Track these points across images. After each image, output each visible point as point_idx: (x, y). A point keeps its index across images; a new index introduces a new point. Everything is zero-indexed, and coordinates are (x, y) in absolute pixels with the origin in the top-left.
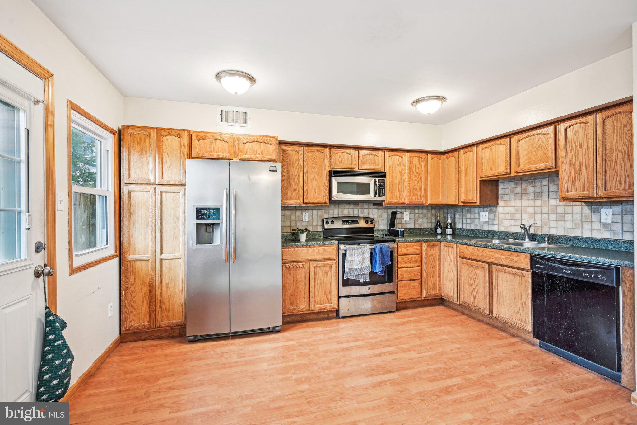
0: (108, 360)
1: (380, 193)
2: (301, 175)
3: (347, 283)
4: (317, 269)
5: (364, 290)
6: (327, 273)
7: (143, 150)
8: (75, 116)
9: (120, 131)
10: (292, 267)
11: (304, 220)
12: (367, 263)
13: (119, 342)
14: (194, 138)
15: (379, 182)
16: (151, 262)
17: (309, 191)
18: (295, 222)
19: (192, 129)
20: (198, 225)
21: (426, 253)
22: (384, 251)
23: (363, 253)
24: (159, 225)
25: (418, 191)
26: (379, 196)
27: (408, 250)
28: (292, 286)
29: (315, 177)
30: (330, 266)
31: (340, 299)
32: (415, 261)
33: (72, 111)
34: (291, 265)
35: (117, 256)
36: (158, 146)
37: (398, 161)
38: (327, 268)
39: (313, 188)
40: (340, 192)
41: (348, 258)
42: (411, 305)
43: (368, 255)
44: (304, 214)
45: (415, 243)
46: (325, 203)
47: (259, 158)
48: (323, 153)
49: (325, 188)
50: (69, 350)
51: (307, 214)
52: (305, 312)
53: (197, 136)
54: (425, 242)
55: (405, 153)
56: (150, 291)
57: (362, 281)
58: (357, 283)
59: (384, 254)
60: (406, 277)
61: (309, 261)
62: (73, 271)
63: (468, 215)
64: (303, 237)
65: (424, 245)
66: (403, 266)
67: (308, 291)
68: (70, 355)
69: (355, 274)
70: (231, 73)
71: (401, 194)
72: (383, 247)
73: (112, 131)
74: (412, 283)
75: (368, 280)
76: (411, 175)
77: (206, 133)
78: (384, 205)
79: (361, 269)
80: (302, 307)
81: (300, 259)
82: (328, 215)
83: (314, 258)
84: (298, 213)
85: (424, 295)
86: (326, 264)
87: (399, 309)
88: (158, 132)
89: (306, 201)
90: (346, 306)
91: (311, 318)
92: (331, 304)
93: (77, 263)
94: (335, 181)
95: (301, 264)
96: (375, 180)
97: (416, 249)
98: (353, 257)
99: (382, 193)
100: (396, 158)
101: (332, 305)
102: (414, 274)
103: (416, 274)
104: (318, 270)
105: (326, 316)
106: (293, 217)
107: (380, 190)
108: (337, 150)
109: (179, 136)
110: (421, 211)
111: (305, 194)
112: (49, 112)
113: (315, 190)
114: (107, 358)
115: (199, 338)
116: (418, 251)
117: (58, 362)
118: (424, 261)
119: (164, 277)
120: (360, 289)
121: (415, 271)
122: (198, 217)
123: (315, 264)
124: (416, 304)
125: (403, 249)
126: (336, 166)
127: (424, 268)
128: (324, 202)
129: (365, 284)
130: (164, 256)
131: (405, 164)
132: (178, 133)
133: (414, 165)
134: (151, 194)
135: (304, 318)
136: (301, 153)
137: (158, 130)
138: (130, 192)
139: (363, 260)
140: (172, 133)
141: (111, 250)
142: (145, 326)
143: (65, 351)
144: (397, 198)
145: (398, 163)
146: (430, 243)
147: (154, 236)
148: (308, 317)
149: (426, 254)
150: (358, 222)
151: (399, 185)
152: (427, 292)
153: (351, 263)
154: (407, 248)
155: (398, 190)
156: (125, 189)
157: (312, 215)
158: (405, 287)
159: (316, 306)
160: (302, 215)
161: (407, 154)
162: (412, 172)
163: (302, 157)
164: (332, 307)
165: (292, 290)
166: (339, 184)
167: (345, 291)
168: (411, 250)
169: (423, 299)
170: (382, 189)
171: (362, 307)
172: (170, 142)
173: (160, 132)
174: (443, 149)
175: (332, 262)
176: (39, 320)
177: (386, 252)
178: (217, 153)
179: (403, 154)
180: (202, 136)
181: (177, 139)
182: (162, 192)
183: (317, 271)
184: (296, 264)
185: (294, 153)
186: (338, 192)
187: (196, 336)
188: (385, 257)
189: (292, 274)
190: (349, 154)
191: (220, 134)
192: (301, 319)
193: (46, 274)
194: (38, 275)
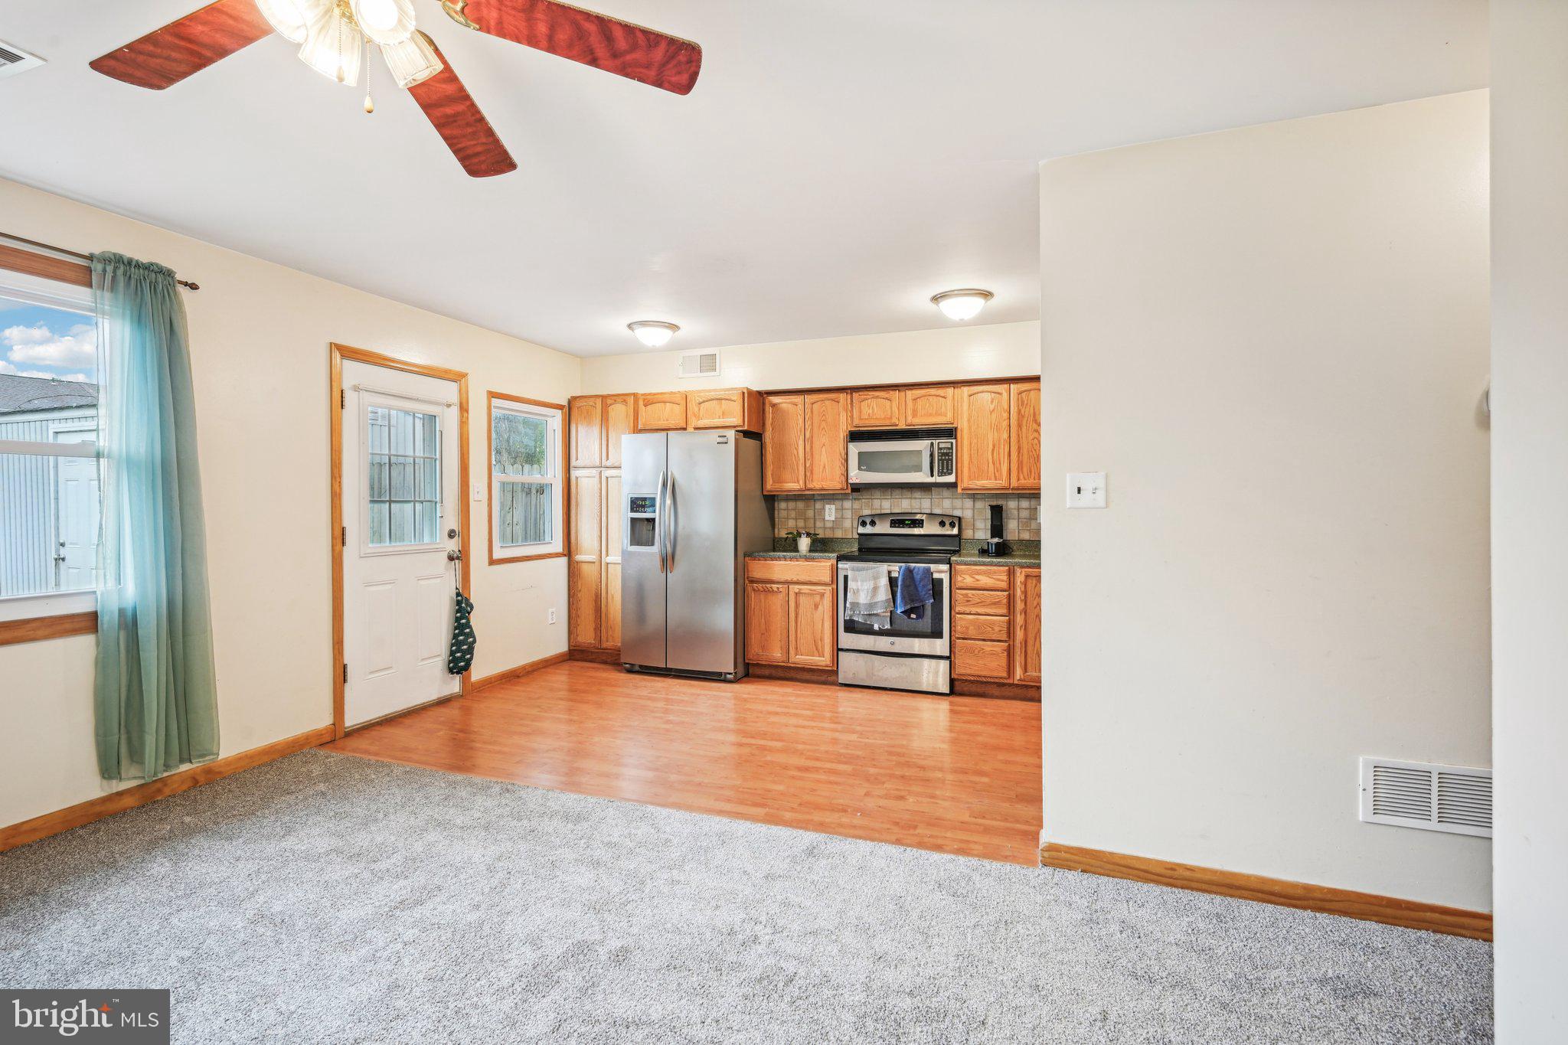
1: (943, 469)
2: (801, 442)
3: (851, 627)
4: (801, 597)
5: (883, 643)
6: (816, 607)
7: (590, 423)
8: (495, 402)
9: (568, 403)
10: (762, 590)
11: (827, 518)
12: (884, 594)
13: (567, 656)
14: (641, 403)
15: (939, 449)
16: (597, 564)
17: (816, 469)
18: (812, 521)
19: (641, 391)
20: (633, 520)
21: (1023, 589)
22: (917, 577)
23: (876, 578)
24: (604, 519)
26: (941, 473)
27: (978, 580)
28: (763, 620)
29: (824, 445)
30: (822, 595)
31: (840, 652)
32: (995, 604)
33: (493, 399)
34: (760, 586)
35: (565, 555)
36: (605, 419)
37: (992, 402)
38: (817, 598)
39: (822, 464)
40: (864, 470)
41: (850, 584)
42: (996, 691)
43: (884, 581)
44: (827, 507)
45: (995, 568)
46: (842, 489)
47: (719, 425)
48: (838, 402)
49: (839, 463)
50: (472, 630)
51: (831, 507)
52: (783, 664)
53: (644, 400)
54: (1022, 567)
55: (1006, 386)
56: (596, 601)
57: (876, 627)
58: (868, 631)
59: (917, 583)
60: (972, 632)
61: (788, 583)
62: (492, 562)
64: (804, 543)
65: (1018, 574)
66: (967, 610)
67: (785, 631)
68: (472, 634)
69: (862, 613)
71: (999, 470)
72: (916, 570)
73: (560, 407)
74: (988, 646)
75: (887, 626)
76: (1024, 429)
77: (655, 394)
78: (961, 490)
79: (871, 605)
80: (777, 655)
81: (775, 577)
82: (872, 509)
83: (795, 579)
84: (818, 505)
85: (1019, 673)
86: (814, 590)
87: (953, 692)
88: (604, 400)
89: (809, 486)
90: (851, 667)
91: (798, 677)
92: (822, 659)
93: (498, 554)
94: (855, 448)
95: (775, 586)
96: (932, 444)
97: (999, 580)
98: (859, 583)
99: (948, 469)
100: (987, 397)
101: (824, 660)
102: (993, 630)
103: (997, 629)
104: (802, 599)
105: (823, 678)
106: (810, 513)
107: (945, 461)
108: (863, 395)
109: (625, 402)
111: (808, 474)
112: (464, 409)
113: (825, 467)
115: (637, 668)
116: (1004, 585)
117: (461, 638)
118: (1019, 606)
119: (609, 585)
120: (875, 641)
121: (993, 623)
122: (632, 510)
123: (795, 588)
124: (1007, 691)
125: (967, 577)
126: (861, 423)
127: (1020, 619)
128: (839, 486)
129: (882, 633)
130: (609, 559)
131: (1006, 407)
132: (622, 398)
133: (1032, 409)
134: (597, 480)
135: (788, 675)
136: (801, 406)
137: (604, 397)
138: (577, 478)
139: (875, 589)
140: (618, 400)
141: (557, 546)
142: (591, 644)
143: (468, 630)
144: (987, 478)
145: (992, 407)
146: (1034, 570)
147: (599, 533)
148: (792, 674)
149: (1025, 593)
150: (922, 524)
151: (993, 450)
152: (1025, 670)
153: (856, 592)
154: (977, 577)
155: (991, 461)
156: (574, 473)
157: (842, 509)
158: (971, 651)
159: (797, 657)
160: (824, 509)
161: (1012, 386)
162: (1024, 423)
163: (801, 412)
164: (824, 663)
165: (763, 626)
166: (860, 454)
167: (847, 640)
168: (985, 581)
169: (1016, 682)
170: (949, 460)
171: (880, 674)
172: (618, 411)
173: (606, 401)
175: (824, 588)
176: (452, 598)
177: (921, 580)
178: (667, 420)
179: (1004, 387)
180: (650, 400)
181: (624, 407)
182: (607, 478)
183: (801, 601)
184: (768, 586)
185: (790, 406)
186: (859, 469)
187: (632, 665)
188: (920, 589)
189: (763, 601)
190: (887, 399)
191: (672, 393)
192: (782, 675)
193: (460, 558)
194: (451, 558)
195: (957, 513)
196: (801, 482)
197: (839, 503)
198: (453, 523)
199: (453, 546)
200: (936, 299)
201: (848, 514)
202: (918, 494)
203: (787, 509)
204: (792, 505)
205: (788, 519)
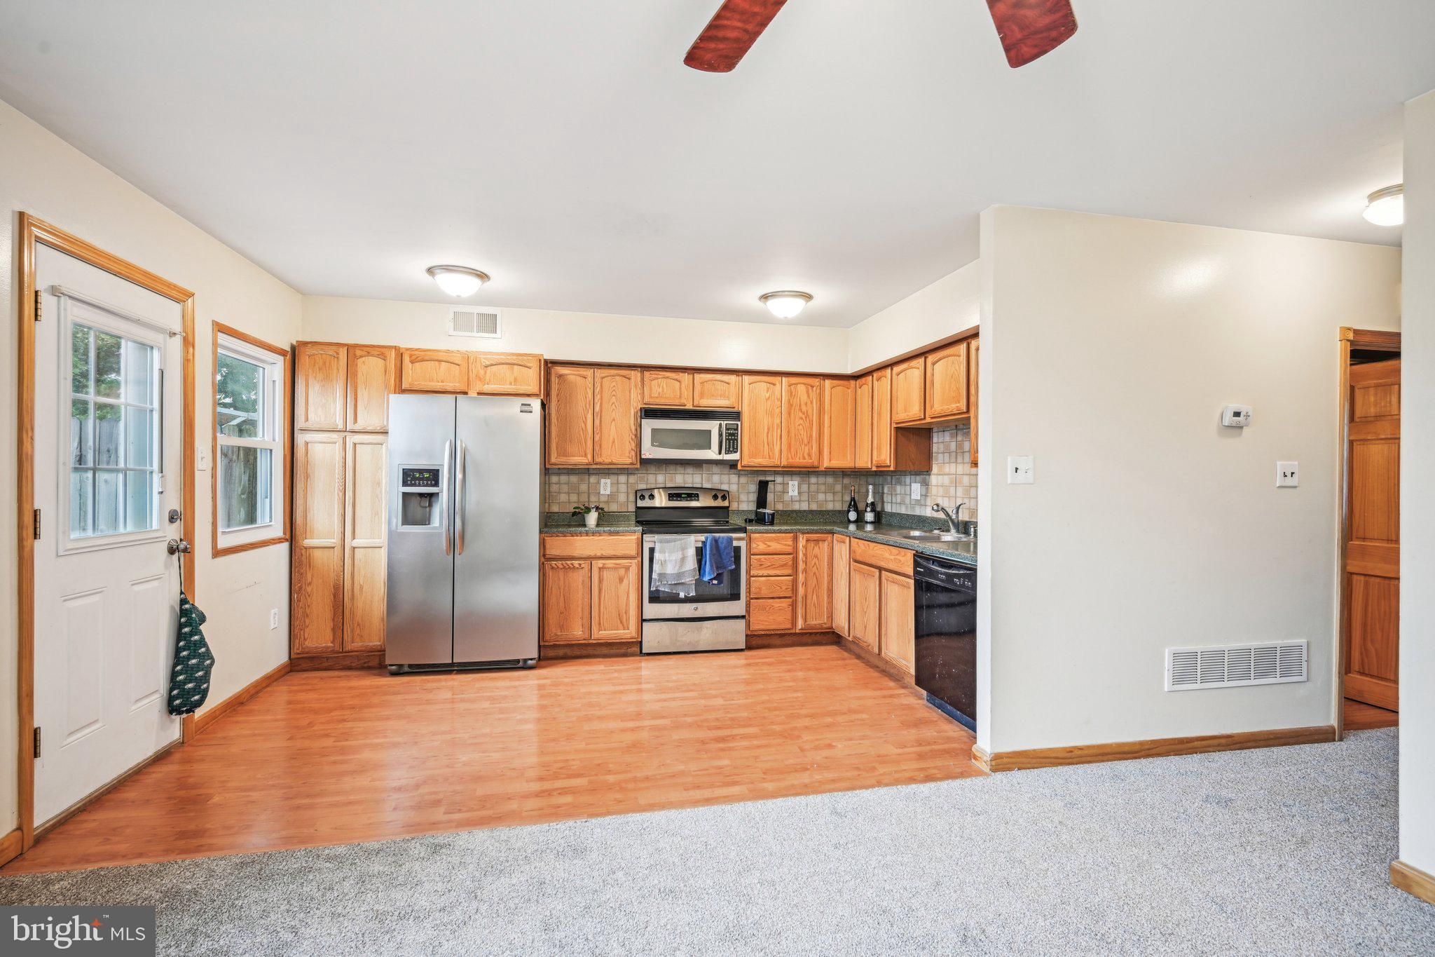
0: (268, 689)
1: (729, 448)
2: (590, 416)
3: (655, 598)
4: (605, 572)
5: (687, 610)
6: (621, 580)
7: (327, 379)
8: (223, 339)
9: (293, 348)
10: (562, 567)
11: (602, 492)
12: (691, 564)
13: (288, 669)
14: (406, 359)
15: (727, 429)
16: (338, 550)
17: (604, 443)
18: (586, 495)
19: (403, 344)
20: (405, 494)
21: (804, 552)
22: (722, 546)
23: (683, 549)
24: (349, 494)
25: (805, 445)
26: (728, 452)
27: (769, 546)
28: (562, 599)
29: (614, 420)
30: (627, 569)
31: (644, 624)
32: (782, 566)
33: (219, 334)
34: (559, 563)
35: (287, 540)
36: (351, 374)
37: (768, 391)
38: (622, 572)
39: (611, 438)
40: (657, 446)
41: (657, 555)
42: (777, 641)
43: (691, 552)
44: (603, 481)
45: (783, 535)
46: (632, 464)
47: (511, 391)
48: (629, 379)
49: (632, 439)
50: (208, 649)
51: (608, 481)
52: (584, 642)
53: (411, 356)
54: (803, 533)
55: (779, 378)
56: (335, 596)
57: (682, 595)
58: (674, 599)
59: (722, 552)
60: (764, 592)
61: (590, 559)
62: (217, 553)
63: (899, 488)
64: (592, 518)
65: (801, 539)
66: (761, 573)
67: (587, 608)
68: (208, 655)
69: (670, 583)
70: (448, 268)
71: (772, 450)
72: (720, 540)
73: (282, 352)
74: (777, 604)
75: (693, 594)
76: (792, 416)
77: (425, 351)
78: (739, 467)
79: (680, 575)
80: (577, 632)
81: (576, 553)
82: (647, 484)
83: (599, 554)
84: (593, 479)
85: (800, 624)
86: (620, 564)
87: (749, 647)
88: (350, 350)
89: (598, 460)
90: (654, 636)
91: (596, 653)
92: (628, 631)
93: (223, 543)
94: (649, 425)
95: (576, 563)
96: (720, 425)
97: (785, 545)
98: (667, 554)
99: (733, 448)
100: (764, 386)
101: (630, 633)
102: (781, 588)
103: (784, 588)
104: (606, 574)
105: (622, 651)
106: (584, 487)
107: (731, 440)
108: (654, 374)
109: (383, 356)
110: (821, 480)
111: (597, 448)
112: (188, 343)
113: (614, 442)
114: (267, 686)
115: (406, 669)
116: (789, 549)
117: (194, 661)
118: (801, 566)
119: (356, 573)
120: (679, 610)
121: (782, 582)
122: (405, 484)
123: (600, 563)
124: (788, 640)
125: (760, 543)
126: (652, 401)
127: (801, 577)
128: (629, 461)
129: (688, 600)
130: (356, 543)
131: (779, 396)
132: (379, 351)
133: (798, 400)
134: (338, 446)
135: (584, 652)
136: (590, 379)
137: (351, 348)
138: (307, 443)
139: (683, 559)
140: (373, 352)
141: (277, 530)
142: (327, 648)
143: (203, 650)
144: (763, 457)
145: (767, 395)
146: (812, 535)
147: (342, 511)
148: (590, 651)
149: (805, 555)
150: (698, 497)
151: (768, 433)
152: (805, 620)
153: (663, 564)
154: (768, 543)
155: (766, 442)
156: (300, 439)
157: (618, 483)
158: (764, 609)
159: (601, 632)
160: (599, 483)
161: (784, 379)
162: (792, 412)
163: (591, 386)
164: (629, 636)
165: (562, 604)
166: (654, 431)
167: (651, 610)
168: (775, 546)
169: (797, 631)
170: (734, 440)
171: (684, 639)
172: (370, 367)
173: (354, 352)
174: (849, 370)
175: (630, 561)
176: (172, 608)
177: (726, 548)
178: (442, 382)
179: (777, 379)
180: (419, 357)
181: (380, 362)
182: (355, 444)
183: (605, 576)
184: (569, 562)
185: (578, 378)
186: (653, 445)
187: (401, 666)
188: (723, 557)
189: (562, 579)
190: (676, 380)
191: (448, 351)
192: (579, 653)
193: (181, 550)
194: (172, 551)
195: (725, 487)
196: (590, 457)
197: (614, 478)
198: (175, 503)
199: (173, 532)
200: (765, 297)
201: (623, 488)
202: (690, 470)
203: (558, 483)
204: (564, 478)
205: (559, 493)
